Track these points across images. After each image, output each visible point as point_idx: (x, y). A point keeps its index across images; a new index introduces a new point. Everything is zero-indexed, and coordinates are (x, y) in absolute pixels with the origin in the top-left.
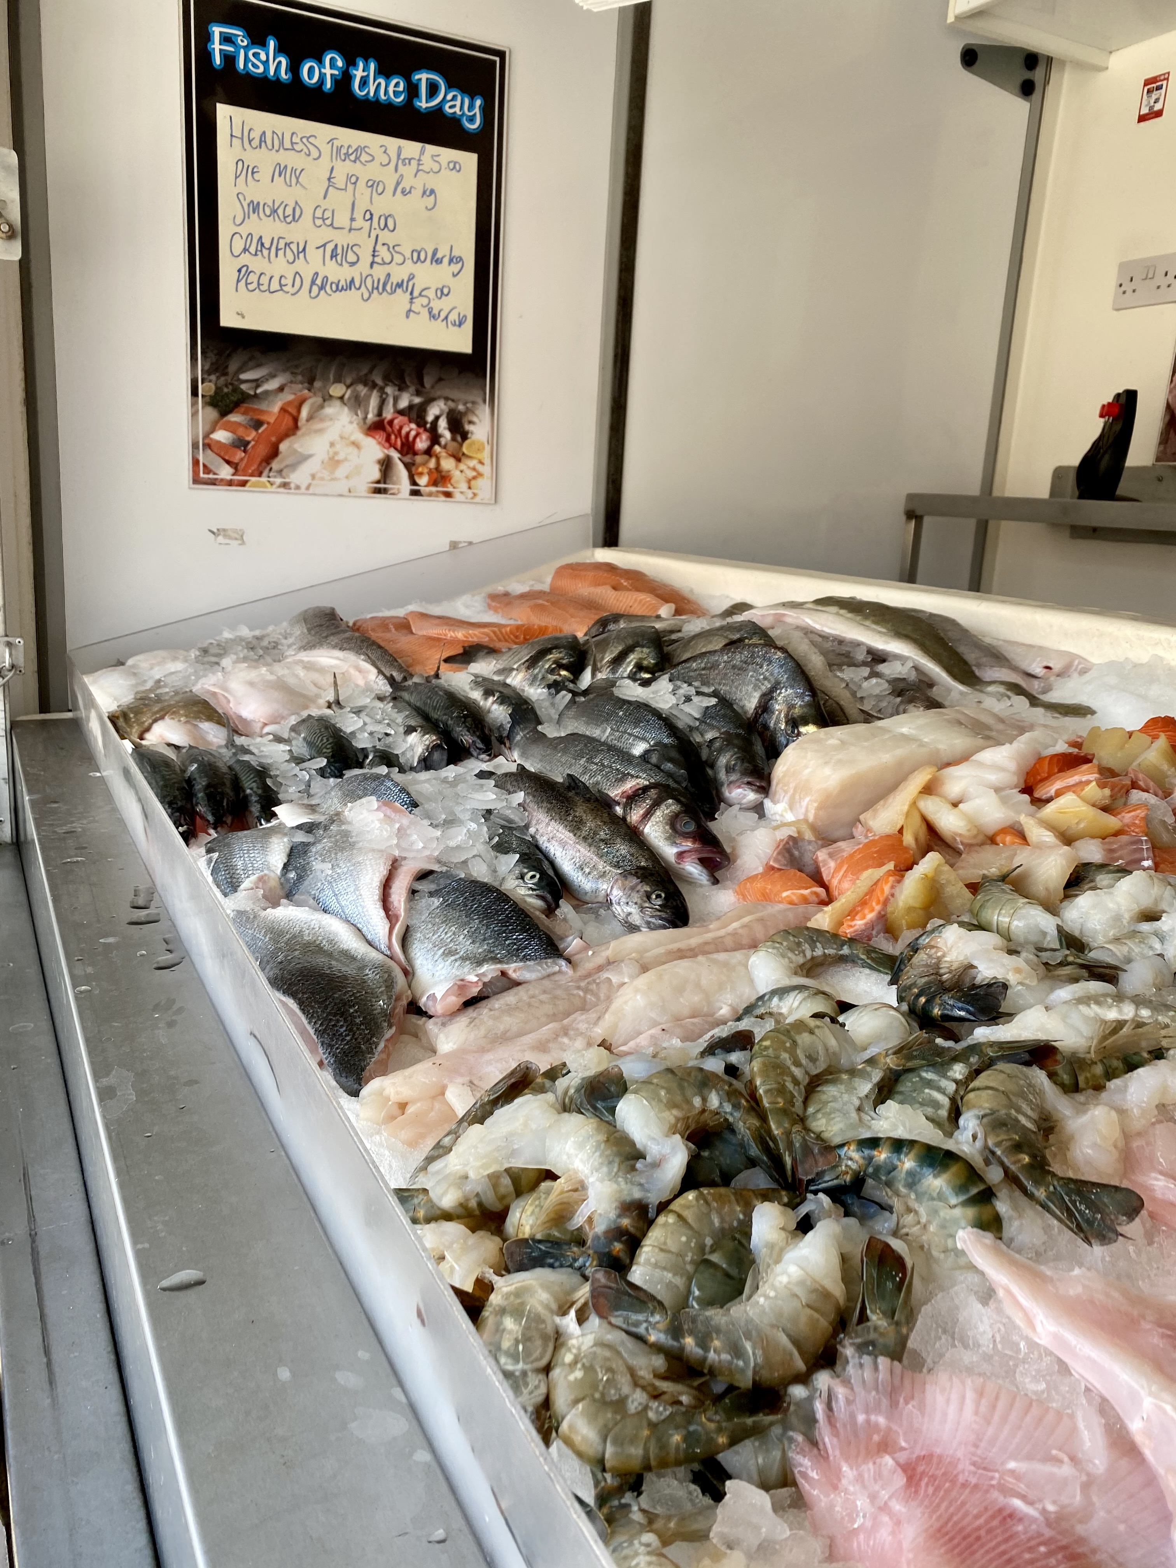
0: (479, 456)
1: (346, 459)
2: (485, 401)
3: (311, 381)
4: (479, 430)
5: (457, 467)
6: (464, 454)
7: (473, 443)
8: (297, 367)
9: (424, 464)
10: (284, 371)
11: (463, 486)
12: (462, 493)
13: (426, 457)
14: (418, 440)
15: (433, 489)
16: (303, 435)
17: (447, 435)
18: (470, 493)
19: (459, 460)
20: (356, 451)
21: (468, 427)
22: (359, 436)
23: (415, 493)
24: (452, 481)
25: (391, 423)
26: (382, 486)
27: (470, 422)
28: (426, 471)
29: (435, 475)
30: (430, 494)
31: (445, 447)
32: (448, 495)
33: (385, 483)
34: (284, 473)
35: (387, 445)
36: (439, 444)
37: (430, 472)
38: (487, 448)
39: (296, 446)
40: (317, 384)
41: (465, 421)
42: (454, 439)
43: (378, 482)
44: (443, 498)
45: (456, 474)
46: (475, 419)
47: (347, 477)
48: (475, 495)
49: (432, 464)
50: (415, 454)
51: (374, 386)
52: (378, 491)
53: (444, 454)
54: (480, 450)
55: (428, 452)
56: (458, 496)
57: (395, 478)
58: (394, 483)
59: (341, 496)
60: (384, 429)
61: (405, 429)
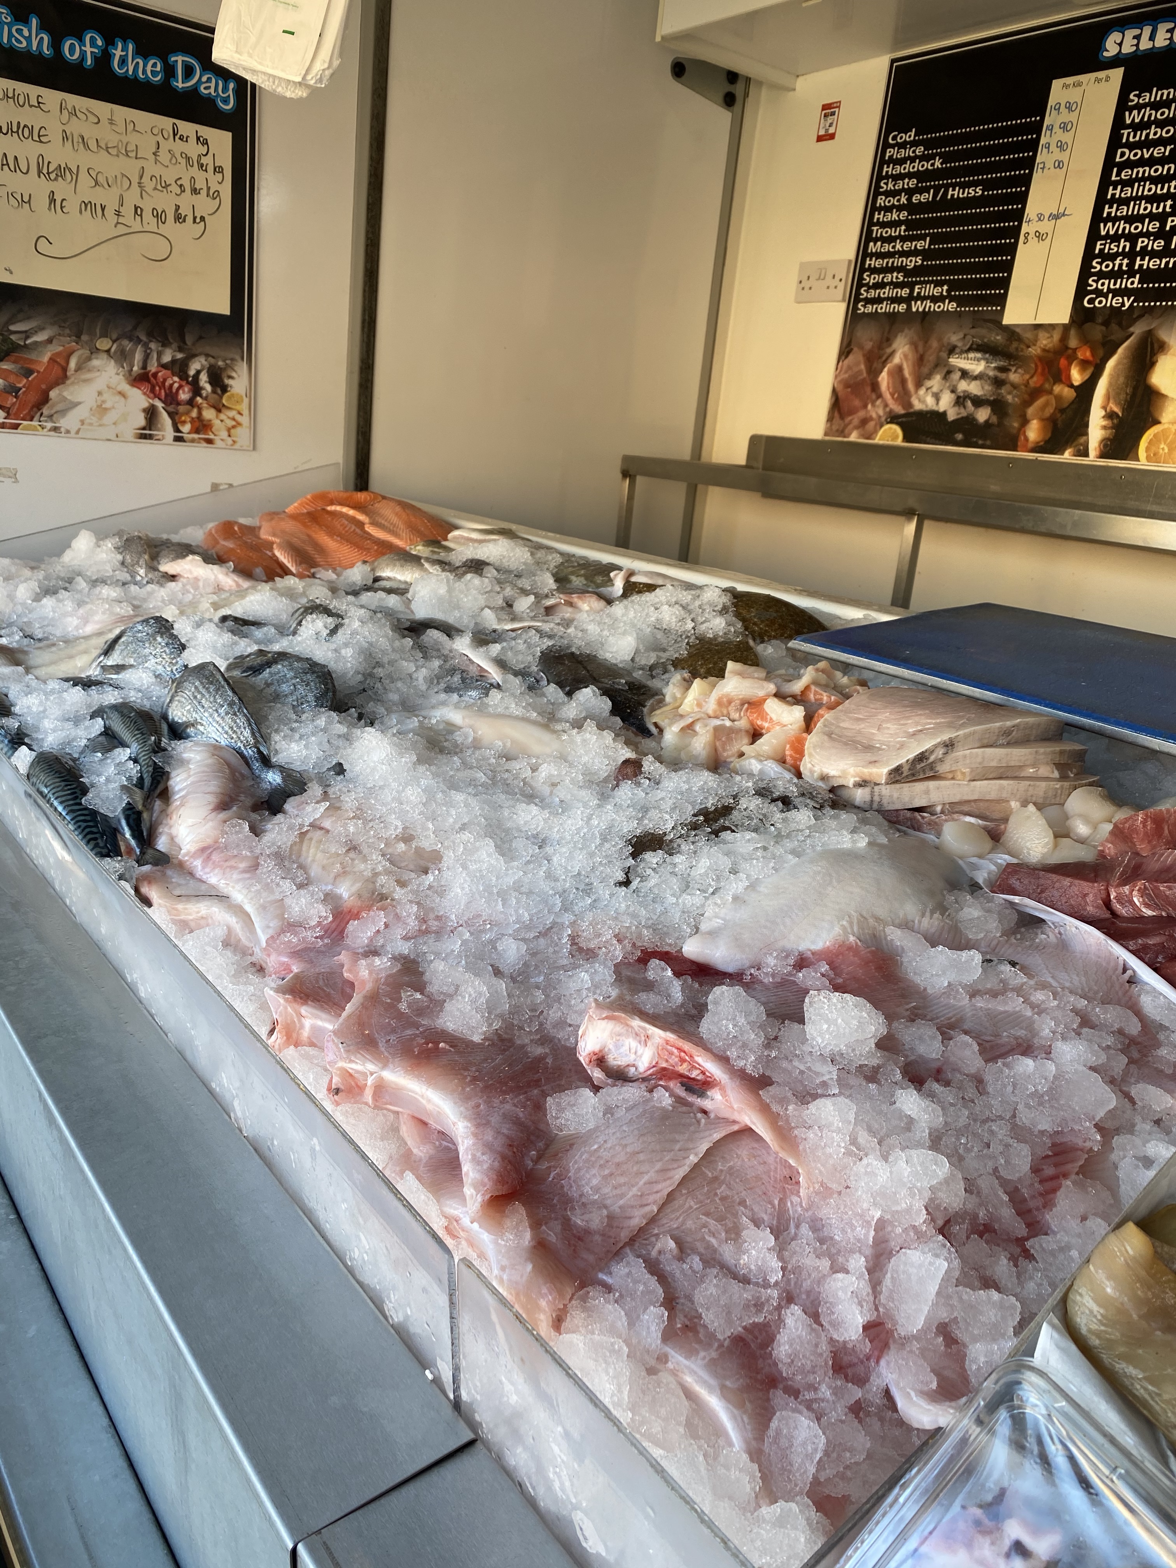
0: (238, 407)
1: (113, 407)
2: (243, 359)
3: (78, 336)
4: (238, 384)
5: (217, 417)
6: (224, 405)
7: (233, 395)
8: (64, 321)
9: (187, 413)
10: (53, 324)
11: (224, 434)
12: (223, 440)
13: (188, 407)
14: (181, 392)
15: (196, 436)
16: (73, 383)
17: (208, 388)
18: (230, 441)
19: (219, 411)
20: (122, 399)
21: (227, 382)
22: (125, 387)
23: (178, 439)
24: (214, 429)
25: (155, 375)
26: (148, 432)
27: (230, 377)
28: (188, 419)
29: (197, 424)
30: (193, 441)
31: (206, 399)
32: (210, 441)
33: (150, 430)
34: (54, 418)
35: (151, 395)
36: (201, 396)
37: (192, 421)
38: (246, 401)
39: (65, 394)
40: (84, 337)
41: (224, 375)
42: (214, 392)
43: (144, 429)
44: (205, 445)
45: (216, 423)
46: (234, 374)
47: (115, 423)
48: (234, 442)
49: (194, 413)
50: (178, 404)
51: (139, 341)
52: (144, 437)
53: (205, 405)
54: (239, 401)
55: (191, 403)
56: (218, 443)
57: (159, 426)
58: (159, 430)
59: (109, 440)
60: (149, 381)
61: (169, 382)
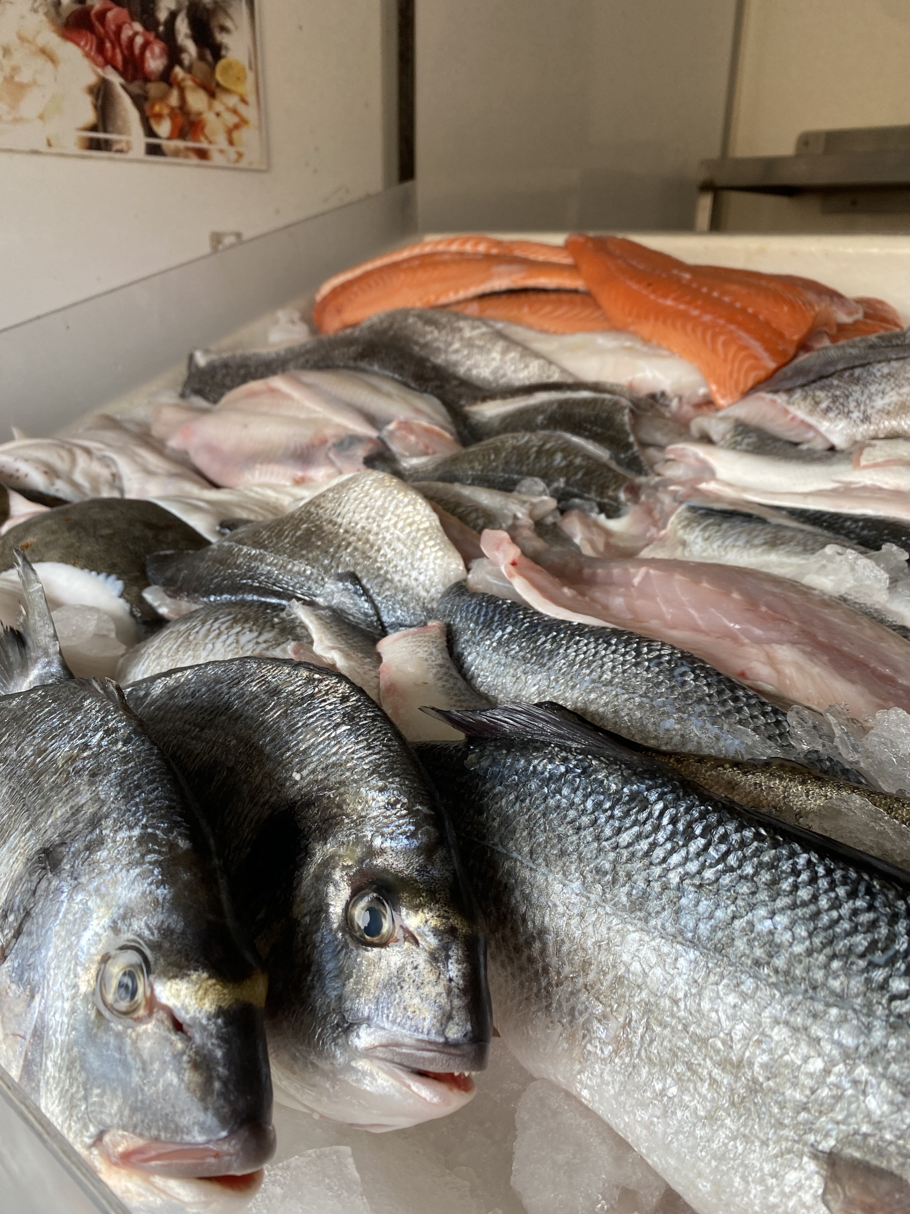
0: (240, 89)
1: (34, 83)
4: (236, 45)
5: (210, 107)
6: (218, 85)
7: (230, 66)
9: (163, 98)
11: (221, 140)
12: (222, 151)
13: (163, 86)
14: (148, 54)
15: (180, 144)
17: (191, 47)
18: (232, 153)
19: (212, 95)
20: (49, 65)
21: (221, 38)
22: (50, 38)
23: (154, 150)
24: (207, 130)
25: (102, 15)
26: (101, 135)
27: (224, 29)
28: (166, 111)
29: (180, 120)
30: (176, 153)
31: (189, 70)
32: (202, 154)
33: (105, 131)
35: (100, 59)
36: (181, 63)
37: (172, 115)
38: (250, 76)
41: (214, 24)
42: (201, 57)
43: (94, 128)
44: (194, 160)
45: (209, 117)
46: (228, 24)
47: (41, 117)
48: (240, 155)
49: (174, 100)
50: (147, 79)
52: (96, 145)
53: (189, 83)
54: (240, 79)
55: (166, 76)
56: (217, 158)
57: (120, 123)
58: (120, 132)
59: (35, 152)
60: (91, 29)
61: (126, 33)
